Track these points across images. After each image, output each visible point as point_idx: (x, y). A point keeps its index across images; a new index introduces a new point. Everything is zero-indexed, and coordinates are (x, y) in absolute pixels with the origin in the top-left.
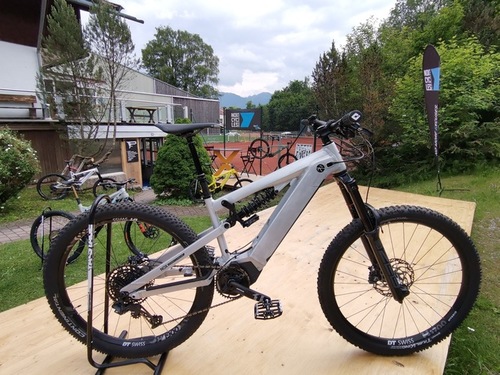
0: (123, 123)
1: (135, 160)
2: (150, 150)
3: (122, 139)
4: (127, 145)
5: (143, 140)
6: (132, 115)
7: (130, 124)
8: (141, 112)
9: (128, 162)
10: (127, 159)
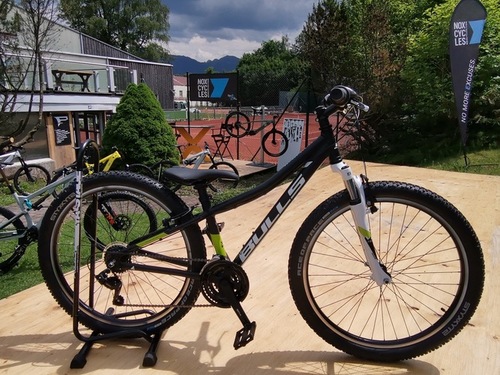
0: (49, 92)
1: (67, 141)
2: (86, 129)
3: (47, 114)
4: (55, 122)
5: (75, 114)
6: (58, 81)
9: (57, 145)
10: (56, 140)
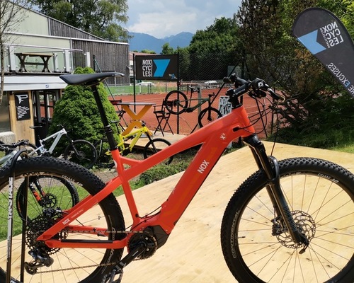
0: (12, 73)
1: (27, 117)
2: (45, 105)
3: (10, 93)
4: (17, 99)
5: (35, 93)
6: (23, 63)
7: (20, 74)
8: (33, 60)
9: (18, 120)
10: (17, 116)
